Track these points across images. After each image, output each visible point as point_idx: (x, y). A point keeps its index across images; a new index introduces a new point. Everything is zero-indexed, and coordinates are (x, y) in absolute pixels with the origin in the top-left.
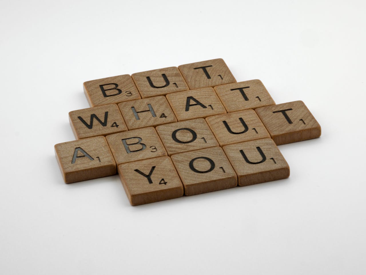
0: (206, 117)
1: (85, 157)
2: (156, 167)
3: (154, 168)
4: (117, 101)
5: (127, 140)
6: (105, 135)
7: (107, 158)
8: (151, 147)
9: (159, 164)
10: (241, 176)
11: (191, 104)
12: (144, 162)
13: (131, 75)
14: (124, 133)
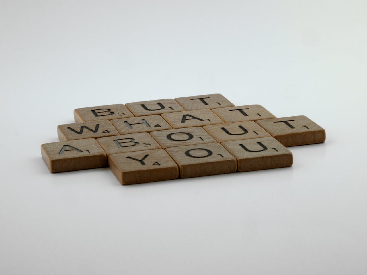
0: (203, 126)
1: (74, 151)
2: (150, 155)
3: (147, 156)
4: (108, 119)
5: (118, 141)
6: (96, 138)
7: (97, 151)
8: (144, 144)
9: (153, 153)
10: (241, 160)
11: (187, 119)
12: (137, 152)
13: (124, 104)
14: (116, 137)
